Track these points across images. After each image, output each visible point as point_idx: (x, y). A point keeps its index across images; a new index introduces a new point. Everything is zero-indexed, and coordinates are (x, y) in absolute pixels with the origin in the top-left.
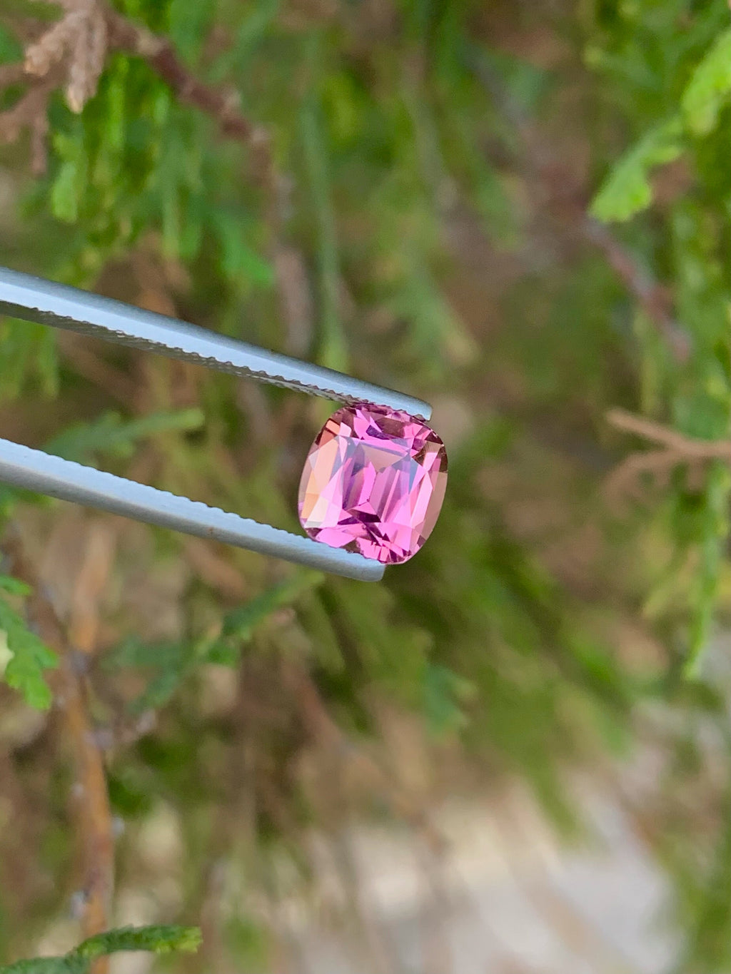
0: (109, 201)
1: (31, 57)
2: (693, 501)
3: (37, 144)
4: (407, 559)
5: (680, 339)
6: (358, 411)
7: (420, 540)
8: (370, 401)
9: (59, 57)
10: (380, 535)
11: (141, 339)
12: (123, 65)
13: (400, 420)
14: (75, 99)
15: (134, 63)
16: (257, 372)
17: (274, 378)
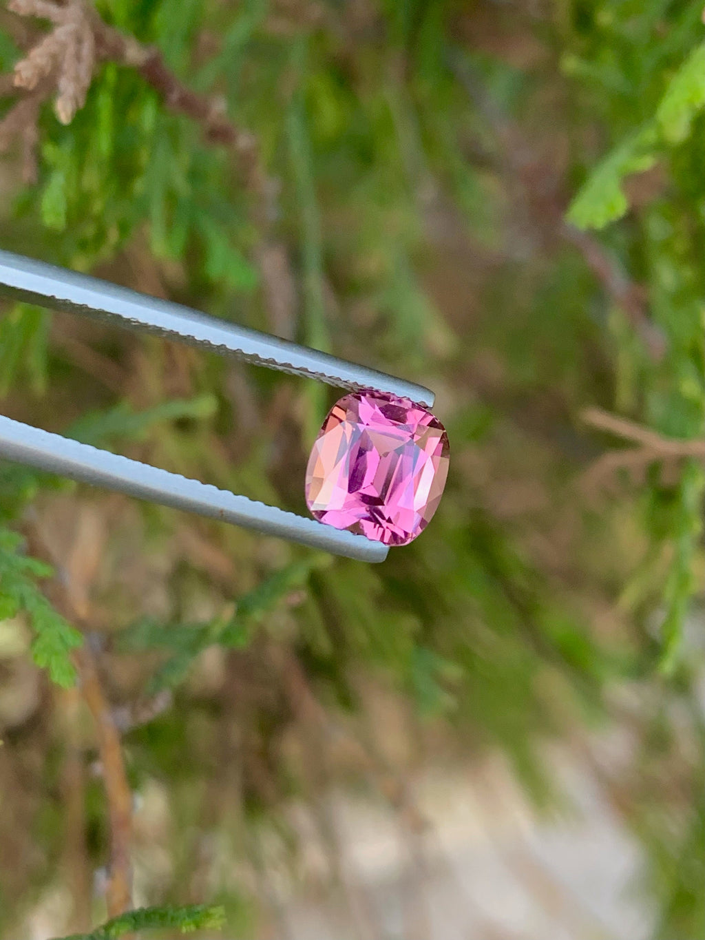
0: (97, 207)
1: (19, 71)
2: (668, 496)
3: (27, 153)
4: (409, 541)
5: (656, 339)
6: (362, 397)
7: (423, 523)
8: (376, 388)
9: (48, 70)
10: (383, 518)
11: (155, 326)
12: (111, 75)
13: (402, 406)
14: (64, 111)
15: (121, 72)
16: (267, 360)
17: (282, 365)
